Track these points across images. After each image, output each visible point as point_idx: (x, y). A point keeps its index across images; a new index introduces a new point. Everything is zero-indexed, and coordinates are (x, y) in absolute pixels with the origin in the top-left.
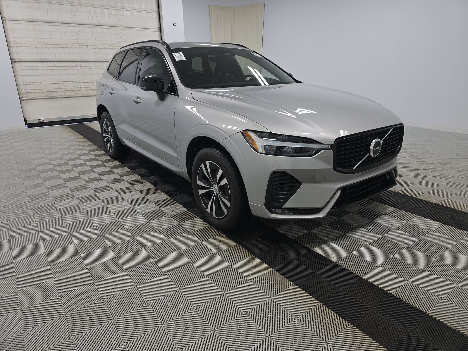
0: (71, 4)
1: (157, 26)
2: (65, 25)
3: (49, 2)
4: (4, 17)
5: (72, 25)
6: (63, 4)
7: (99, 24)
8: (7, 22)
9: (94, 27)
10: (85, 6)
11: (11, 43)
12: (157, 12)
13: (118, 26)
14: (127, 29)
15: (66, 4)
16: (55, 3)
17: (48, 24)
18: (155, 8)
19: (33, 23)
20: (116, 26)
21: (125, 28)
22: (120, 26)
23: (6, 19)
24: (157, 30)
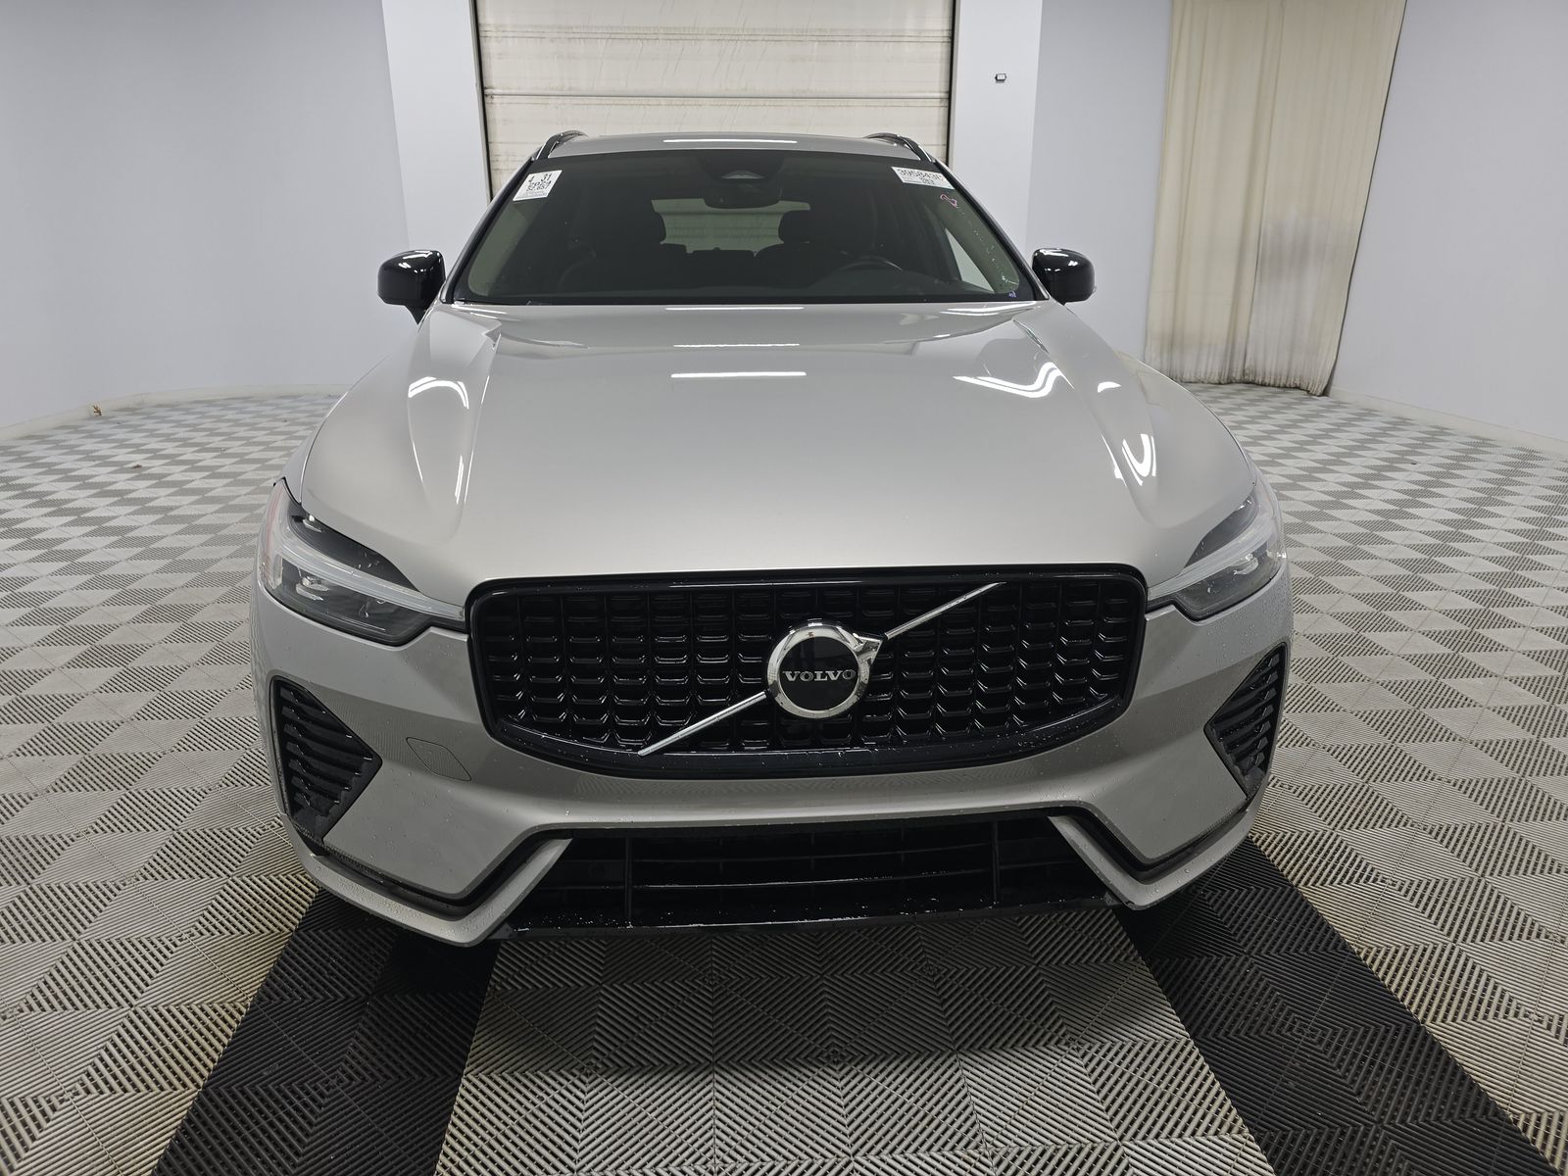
0: (671, 37)
1: (937, 88)
2: (644, 101)
3: (608, 36)
4: (492, 88)
5: (663, 101)
6: (648, 37)
7: (742, 94)
8: (496, 100)
9: (728, 102)
10: (710, 37)
11: (500, 158)
12: (946, 39)
13: (804, 95)
14: (831, 102)
15: (655, 37)
16: (623, 36)
17: (598, 102)
18: (941, 25)
19: (560, 100)
20: (797, 95)
21: (825, 102)
22: (809, 95)
23: (494, 91)
24: (937, 103)
